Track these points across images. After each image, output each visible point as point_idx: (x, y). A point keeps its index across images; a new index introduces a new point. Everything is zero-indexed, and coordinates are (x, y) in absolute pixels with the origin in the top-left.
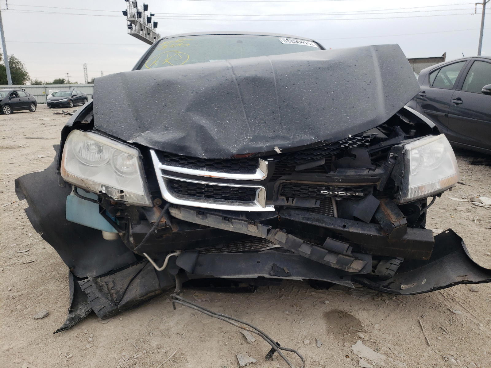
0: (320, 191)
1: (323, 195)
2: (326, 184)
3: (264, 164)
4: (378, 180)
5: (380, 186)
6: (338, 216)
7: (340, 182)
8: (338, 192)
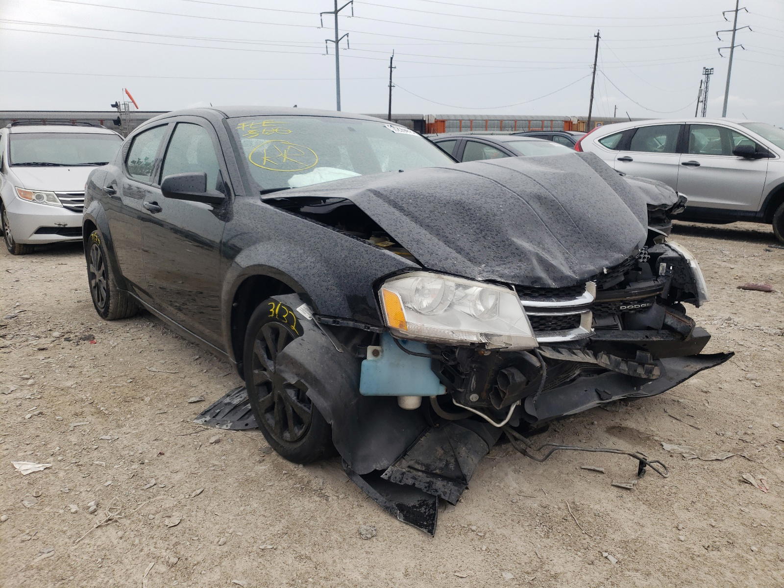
0: (619, 307)
1: (621, 310)
2: (625, 299)
3: (592, 286)
4: (661, 290)
5: (664, 294)
6: (623, 330)
7: (636, 295)
8: (633, 306)
